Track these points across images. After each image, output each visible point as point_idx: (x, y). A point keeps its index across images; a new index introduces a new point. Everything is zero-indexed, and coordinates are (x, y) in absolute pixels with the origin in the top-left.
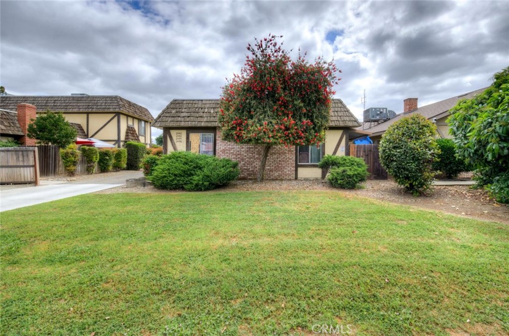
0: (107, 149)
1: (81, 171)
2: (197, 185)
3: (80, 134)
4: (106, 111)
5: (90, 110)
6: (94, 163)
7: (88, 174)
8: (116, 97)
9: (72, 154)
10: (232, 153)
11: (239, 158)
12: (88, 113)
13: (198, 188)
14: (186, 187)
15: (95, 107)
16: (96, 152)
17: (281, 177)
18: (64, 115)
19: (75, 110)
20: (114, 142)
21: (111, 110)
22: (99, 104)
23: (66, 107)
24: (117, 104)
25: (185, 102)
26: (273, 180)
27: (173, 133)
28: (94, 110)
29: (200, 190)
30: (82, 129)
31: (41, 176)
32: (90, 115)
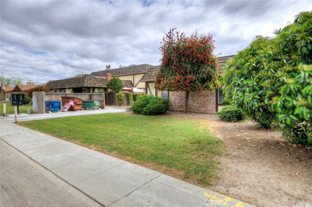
0: (136, 93)
1: (126, 104)
2: (145, 112)
3: (130, 85)
4: (140, 73)
5: (134, 73)
6: (130, 100)
7: (128, 105)
8: (145, 65)
9: (120, 96)
10: (177, 95)
11: (181, 98)
12: (134, 75)
13: (146, 114)
14: (142, 112)
15: (136, 71)
16: (131, 95)
17: (206, 112)
18: (119, 77)
19: (129, 74)
20: (144, 89)
21: (142, 72)
22: (138, 69)
23: (126, 73)
24: (145, 68)
25: (156, 67)
26: (201, 113)
27: (150, 84)
28: (136, 73)
29: (146, 115)
30: (132, 83)
31: (105, 105)
32: (135, 75)
